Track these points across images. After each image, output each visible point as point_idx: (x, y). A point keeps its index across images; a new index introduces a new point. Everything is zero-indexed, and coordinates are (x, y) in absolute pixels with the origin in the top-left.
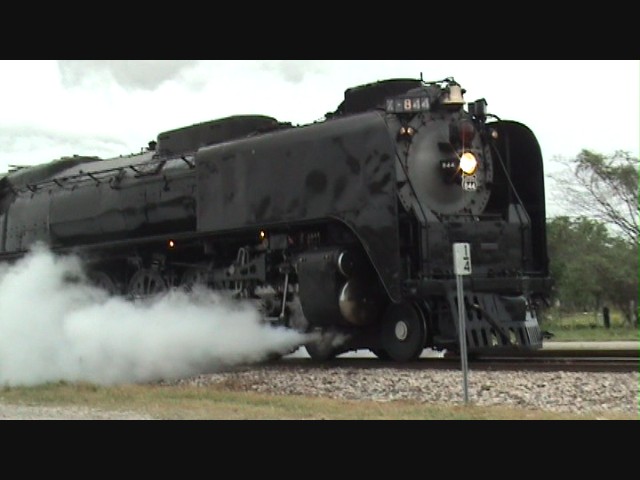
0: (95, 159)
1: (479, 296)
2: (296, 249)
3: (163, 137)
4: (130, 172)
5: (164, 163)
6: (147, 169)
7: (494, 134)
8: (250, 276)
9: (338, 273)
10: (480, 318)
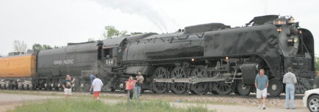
0: (156, 34)
1: (301, 78)
2: (240, 63)
3: (187, 28)
4: (176, 38)
5: (188, 36)
6: (182, 37)
7: (301, 32)
8: (223, 70)
9: (256, 70)
10: (301, 84)
